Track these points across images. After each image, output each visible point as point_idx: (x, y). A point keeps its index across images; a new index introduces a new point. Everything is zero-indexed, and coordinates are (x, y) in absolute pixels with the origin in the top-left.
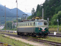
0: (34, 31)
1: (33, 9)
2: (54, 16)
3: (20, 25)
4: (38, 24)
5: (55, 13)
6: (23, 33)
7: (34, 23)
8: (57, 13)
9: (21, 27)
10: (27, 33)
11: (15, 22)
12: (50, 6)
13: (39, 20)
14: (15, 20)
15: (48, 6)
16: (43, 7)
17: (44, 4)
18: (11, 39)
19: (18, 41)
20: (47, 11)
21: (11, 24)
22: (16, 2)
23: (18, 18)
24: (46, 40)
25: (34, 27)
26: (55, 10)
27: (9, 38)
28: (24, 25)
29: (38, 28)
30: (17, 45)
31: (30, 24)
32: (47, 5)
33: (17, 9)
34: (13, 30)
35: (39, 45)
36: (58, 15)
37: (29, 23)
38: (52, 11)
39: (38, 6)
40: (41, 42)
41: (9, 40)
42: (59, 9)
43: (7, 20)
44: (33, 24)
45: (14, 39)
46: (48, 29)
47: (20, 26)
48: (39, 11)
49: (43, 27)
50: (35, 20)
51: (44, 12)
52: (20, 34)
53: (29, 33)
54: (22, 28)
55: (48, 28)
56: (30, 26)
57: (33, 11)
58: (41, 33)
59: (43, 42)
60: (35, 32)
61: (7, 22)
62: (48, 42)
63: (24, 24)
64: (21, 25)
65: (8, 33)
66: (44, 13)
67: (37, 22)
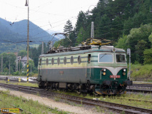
0: (89, 79)
1: (69, 22)
2: (121, 40)
3: (47, 60)
4: (100, 58)
5: (121, 34)
6: (56, 82)
7: (90, 55)
8: (128, 33)
9: (50, 67)
10: (68, 83)
11: (22, 55)
12: (111, 16)
13: (103, 48)
14: (23, 50)
15: (105, 15)
16: (93, 18)
17: (95, 11)
18: (14, 96)
19: (31, 102)
20: (102, 29)
21: (13, 60)
22: (26, 5)
23: (30, 46)
24: (99, 99)
25: (90, 67)
26: (123, 26)
27: (9, 96)
28: (59, 63)
29: (101, 70)
30: (28, 112)
31: (76, 60)
32: (102, 14)
33: (27, 24)
34: (17, 75)
35: (81, 112)
36: (131, 39)
37: (74, 56)
38: (114, 27)
39: (81, 16)
40: (87, 104)
41: (8, 99)
42: (132, 23)
43: (3, 50)
44: (86, 59)
45: (19, 96)
46: (126, 72)
47: (47, 63)
48: (82, 29)
49: (114, 67)
50: (90, 48)
51: (95, 29)
52: (48, 86)
53: (72, 84)
54: (52, 70)
55: (126, 69)
56: (77, 64)
57: (69, 27)
58: (108, 83)
59: (91, 105)
60: (92, 81)
61: (2, 54)
62: (104, 105)
63: (59, 60)
64: (50, 62)
65: (5, 82)
66: (95, 33)
67: (98, 54)
